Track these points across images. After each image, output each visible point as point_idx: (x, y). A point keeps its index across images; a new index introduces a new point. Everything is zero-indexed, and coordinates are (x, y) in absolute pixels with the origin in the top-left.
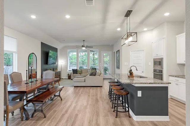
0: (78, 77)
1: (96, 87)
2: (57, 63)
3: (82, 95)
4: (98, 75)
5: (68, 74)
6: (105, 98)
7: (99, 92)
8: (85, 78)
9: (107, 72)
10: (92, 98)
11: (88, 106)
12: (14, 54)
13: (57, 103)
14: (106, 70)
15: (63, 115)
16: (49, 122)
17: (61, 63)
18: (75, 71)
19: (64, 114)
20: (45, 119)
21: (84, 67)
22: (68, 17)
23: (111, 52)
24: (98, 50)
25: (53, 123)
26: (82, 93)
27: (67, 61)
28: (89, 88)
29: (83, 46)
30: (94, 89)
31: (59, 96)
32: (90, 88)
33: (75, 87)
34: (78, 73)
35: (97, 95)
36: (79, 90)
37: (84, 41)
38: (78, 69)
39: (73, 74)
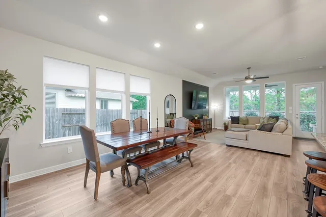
0: (233, 131)
1: (272, 155)
2: (207, 107)
3: (233, 165)
4: (277, 130)
5: (225, 124)
6: (290, 191)
7: (278, 168)
8: (247, 133)
9: (311, 125)
10: (252, 181)
11: (233, 198)
12: (147, 97)
13: (182, 171)
14: (309, 121)
15: (176, 200)
16: (147, 205)
17: (214, 106)
18: (235, 120)
19: (178, 199)
20: (147, 195)
21: (257, 113)
22: (200, 26)
23: (323, 83)
24: (285, 82)
25: (150, 210)
26: (235, 162)
28: (256, 153)
29: (247, 78)
30: (265, 158)
31: (189, 158)
32: (257, 156)
33: (227, 145)
34: (240, 123)
35: (268, 174)
36: (233, 153)
37: (249, 68)
38: (242, 116)
39: (232, 124)
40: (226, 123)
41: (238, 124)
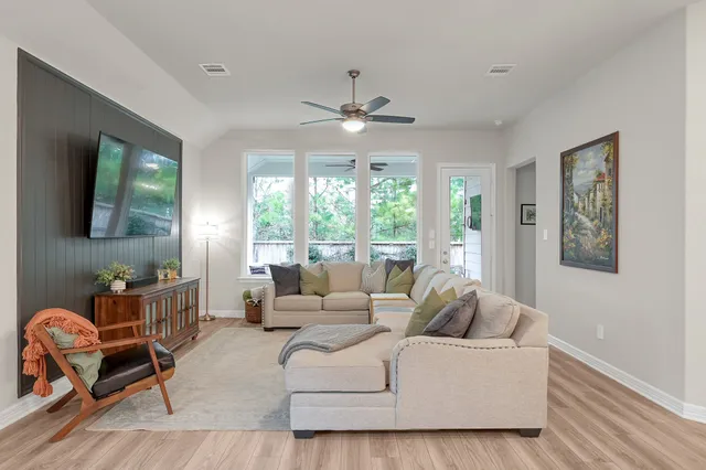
2: (175, 230)
5: (247, 296)
18: (287, 279)
27: (242, 217)
29: (349, 112)
33: (300, 434)
37: (353, 74)
38: (306, 263)
39: (277, 296)
40: (254, 290)
41: (300, 293)
